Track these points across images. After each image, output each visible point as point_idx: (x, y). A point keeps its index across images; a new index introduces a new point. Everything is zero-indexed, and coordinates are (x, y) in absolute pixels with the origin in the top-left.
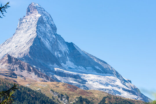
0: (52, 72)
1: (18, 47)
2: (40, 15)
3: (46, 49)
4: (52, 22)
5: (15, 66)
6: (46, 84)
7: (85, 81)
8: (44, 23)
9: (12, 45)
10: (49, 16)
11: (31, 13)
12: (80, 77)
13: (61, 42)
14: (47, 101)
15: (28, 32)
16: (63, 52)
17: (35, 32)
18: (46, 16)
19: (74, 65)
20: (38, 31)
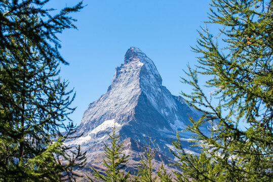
1: (118, 106)
2: (142, 64)
3: (152, 108)
4: (156, 71)
5: (141, 154)
8: (148, 74)
9: (110, 102)
10: (152, 64)
11: (131, 60)
13: (167, 96)
15: (128, 86)
16: (171, 109)
17: (138, 87)
18: (149, 64)
19: (184, 125)
20: (142, 85)
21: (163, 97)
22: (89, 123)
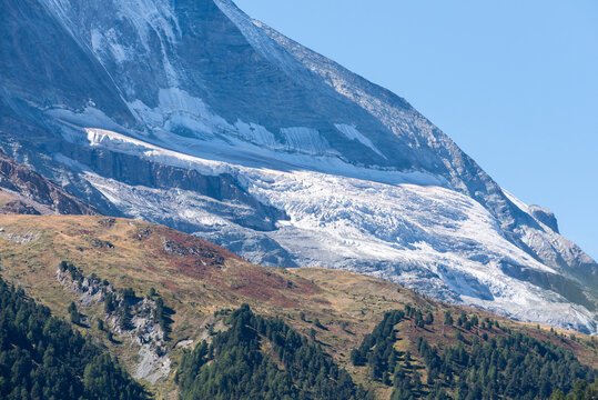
0: (71, 156)
6: (35, 229)
7: (276, 213)
12: (243, 190)
14: (38, 332)
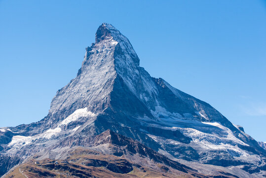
0: (143, 129)
1: (90, 92)
2: (116, 43)
3: (130, 93)
4: (132, 50)
7: (189, 139)
8: (123, 53)
10: (127, 41)
11: (103, 39)
12: (182, 134)
13: (146, 78)
16: (150, 94)
17: (113, 69)
18: (124, 42)
19: (166, 112)
20: (117, 67)
21: (142, 80)
22: (59, 113)
